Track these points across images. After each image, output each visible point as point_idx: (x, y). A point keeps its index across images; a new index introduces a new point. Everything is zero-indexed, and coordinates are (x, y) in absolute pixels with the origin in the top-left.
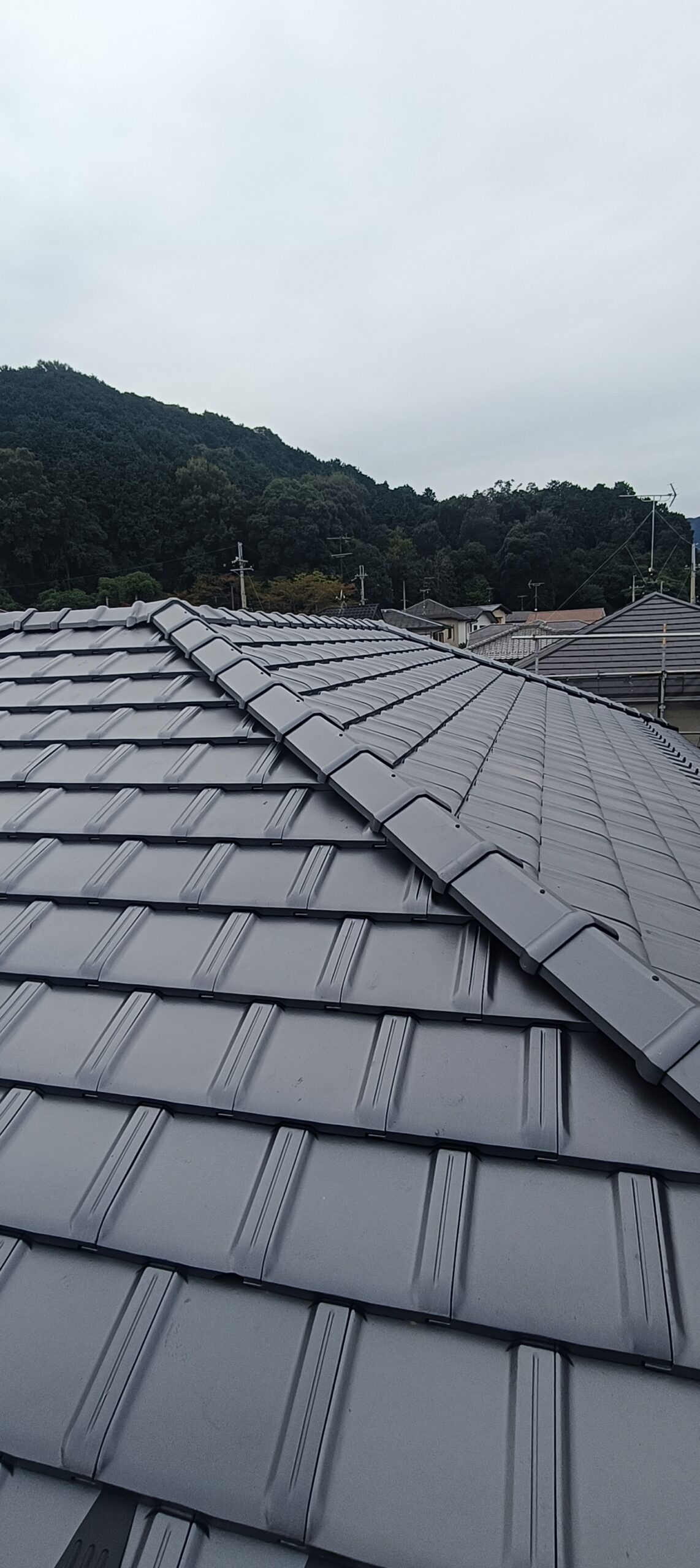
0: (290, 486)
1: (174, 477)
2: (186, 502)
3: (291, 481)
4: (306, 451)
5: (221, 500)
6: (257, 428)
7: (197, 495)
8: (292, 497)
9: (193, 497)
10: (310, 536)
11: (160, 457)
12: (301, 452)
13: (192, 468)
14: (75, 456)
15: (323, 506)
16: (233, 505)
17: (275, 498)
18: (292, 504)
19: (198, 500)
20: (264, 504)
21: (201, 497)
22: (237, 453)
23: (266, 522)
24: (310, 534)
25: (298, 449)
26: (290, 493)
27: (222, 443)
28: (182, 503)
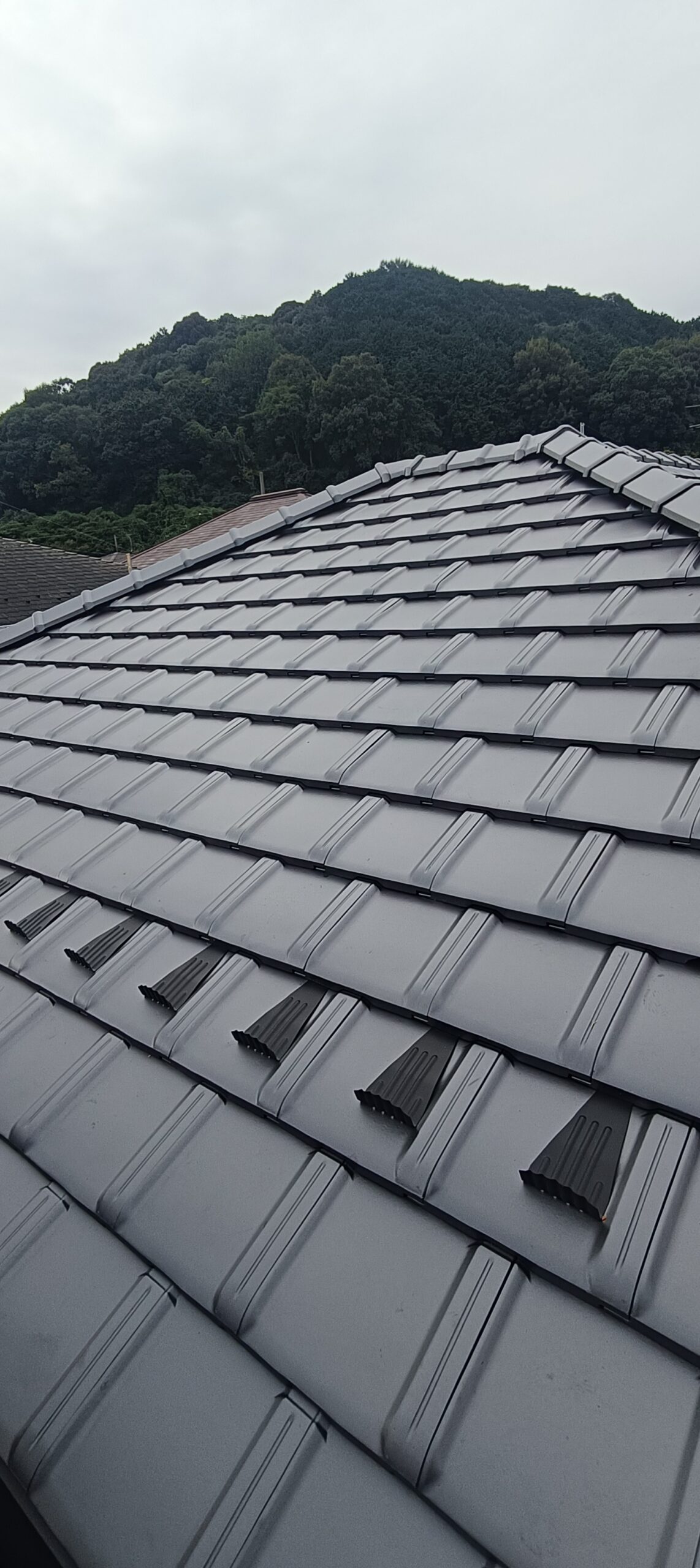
0: (642, 355)
1: (512, 363)
2: (524, 387)
3: (642, 350)
4: (662, 313)
5: (561, 382)
6: (606, 295)
7: (535, 378)
8: (643, 368)
9: (531, 381)
10: (662, 411)
11: (498, 343)
12: (657, 315)
13: (531, 350)
14: (413, 355)
15: (680, 374)
16: (574, 385)
17: (623, 371)
18: (642, 376)
19: (536, 385)
20: (610, 380)
21: (540, 381)
22: (583, 327)
23: (611, 400)
24: (661, 408)
25: (653, 312)
26: (640, 364)
27: (566, 318)
28: (519, 390)
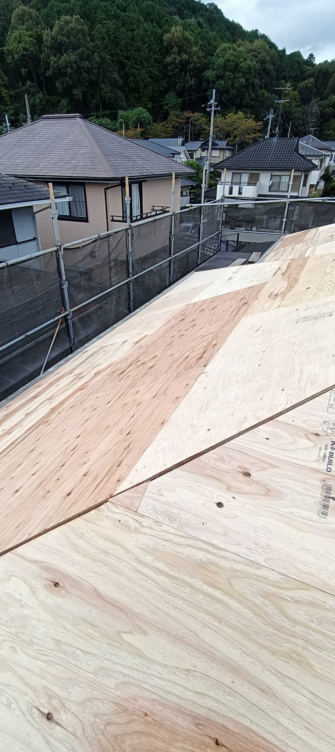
0: (232, 50)
1: (162, 41)
2: (168, 60)
3: (232, 46)
5: (189, 59)
7: (175, 55)
8: (232, 58)
9: (172, 56)
10: (239, 87)
11: (154, 25)
13: (173, 34)
14: (105, 24)
15: (250, 65)
16: (195, 63)
17: (222, 58)
18: (231, 63)
19: (175, 59)
20: (214, 63)
21: (177, 57)
22: (199, 24)
23: (214, 76)
24: (240, 85)
26: (232, 55)
28: (166, 60)
